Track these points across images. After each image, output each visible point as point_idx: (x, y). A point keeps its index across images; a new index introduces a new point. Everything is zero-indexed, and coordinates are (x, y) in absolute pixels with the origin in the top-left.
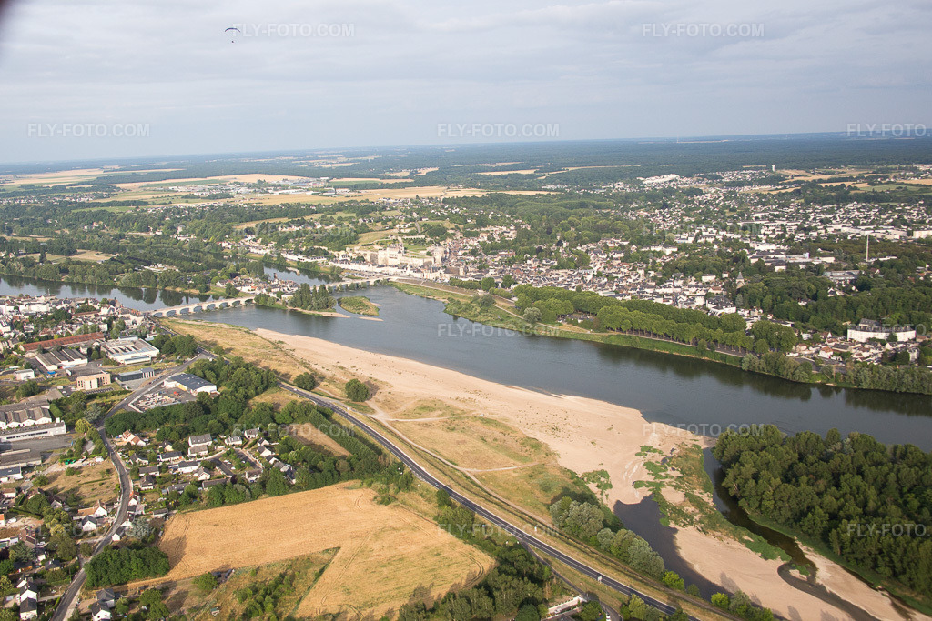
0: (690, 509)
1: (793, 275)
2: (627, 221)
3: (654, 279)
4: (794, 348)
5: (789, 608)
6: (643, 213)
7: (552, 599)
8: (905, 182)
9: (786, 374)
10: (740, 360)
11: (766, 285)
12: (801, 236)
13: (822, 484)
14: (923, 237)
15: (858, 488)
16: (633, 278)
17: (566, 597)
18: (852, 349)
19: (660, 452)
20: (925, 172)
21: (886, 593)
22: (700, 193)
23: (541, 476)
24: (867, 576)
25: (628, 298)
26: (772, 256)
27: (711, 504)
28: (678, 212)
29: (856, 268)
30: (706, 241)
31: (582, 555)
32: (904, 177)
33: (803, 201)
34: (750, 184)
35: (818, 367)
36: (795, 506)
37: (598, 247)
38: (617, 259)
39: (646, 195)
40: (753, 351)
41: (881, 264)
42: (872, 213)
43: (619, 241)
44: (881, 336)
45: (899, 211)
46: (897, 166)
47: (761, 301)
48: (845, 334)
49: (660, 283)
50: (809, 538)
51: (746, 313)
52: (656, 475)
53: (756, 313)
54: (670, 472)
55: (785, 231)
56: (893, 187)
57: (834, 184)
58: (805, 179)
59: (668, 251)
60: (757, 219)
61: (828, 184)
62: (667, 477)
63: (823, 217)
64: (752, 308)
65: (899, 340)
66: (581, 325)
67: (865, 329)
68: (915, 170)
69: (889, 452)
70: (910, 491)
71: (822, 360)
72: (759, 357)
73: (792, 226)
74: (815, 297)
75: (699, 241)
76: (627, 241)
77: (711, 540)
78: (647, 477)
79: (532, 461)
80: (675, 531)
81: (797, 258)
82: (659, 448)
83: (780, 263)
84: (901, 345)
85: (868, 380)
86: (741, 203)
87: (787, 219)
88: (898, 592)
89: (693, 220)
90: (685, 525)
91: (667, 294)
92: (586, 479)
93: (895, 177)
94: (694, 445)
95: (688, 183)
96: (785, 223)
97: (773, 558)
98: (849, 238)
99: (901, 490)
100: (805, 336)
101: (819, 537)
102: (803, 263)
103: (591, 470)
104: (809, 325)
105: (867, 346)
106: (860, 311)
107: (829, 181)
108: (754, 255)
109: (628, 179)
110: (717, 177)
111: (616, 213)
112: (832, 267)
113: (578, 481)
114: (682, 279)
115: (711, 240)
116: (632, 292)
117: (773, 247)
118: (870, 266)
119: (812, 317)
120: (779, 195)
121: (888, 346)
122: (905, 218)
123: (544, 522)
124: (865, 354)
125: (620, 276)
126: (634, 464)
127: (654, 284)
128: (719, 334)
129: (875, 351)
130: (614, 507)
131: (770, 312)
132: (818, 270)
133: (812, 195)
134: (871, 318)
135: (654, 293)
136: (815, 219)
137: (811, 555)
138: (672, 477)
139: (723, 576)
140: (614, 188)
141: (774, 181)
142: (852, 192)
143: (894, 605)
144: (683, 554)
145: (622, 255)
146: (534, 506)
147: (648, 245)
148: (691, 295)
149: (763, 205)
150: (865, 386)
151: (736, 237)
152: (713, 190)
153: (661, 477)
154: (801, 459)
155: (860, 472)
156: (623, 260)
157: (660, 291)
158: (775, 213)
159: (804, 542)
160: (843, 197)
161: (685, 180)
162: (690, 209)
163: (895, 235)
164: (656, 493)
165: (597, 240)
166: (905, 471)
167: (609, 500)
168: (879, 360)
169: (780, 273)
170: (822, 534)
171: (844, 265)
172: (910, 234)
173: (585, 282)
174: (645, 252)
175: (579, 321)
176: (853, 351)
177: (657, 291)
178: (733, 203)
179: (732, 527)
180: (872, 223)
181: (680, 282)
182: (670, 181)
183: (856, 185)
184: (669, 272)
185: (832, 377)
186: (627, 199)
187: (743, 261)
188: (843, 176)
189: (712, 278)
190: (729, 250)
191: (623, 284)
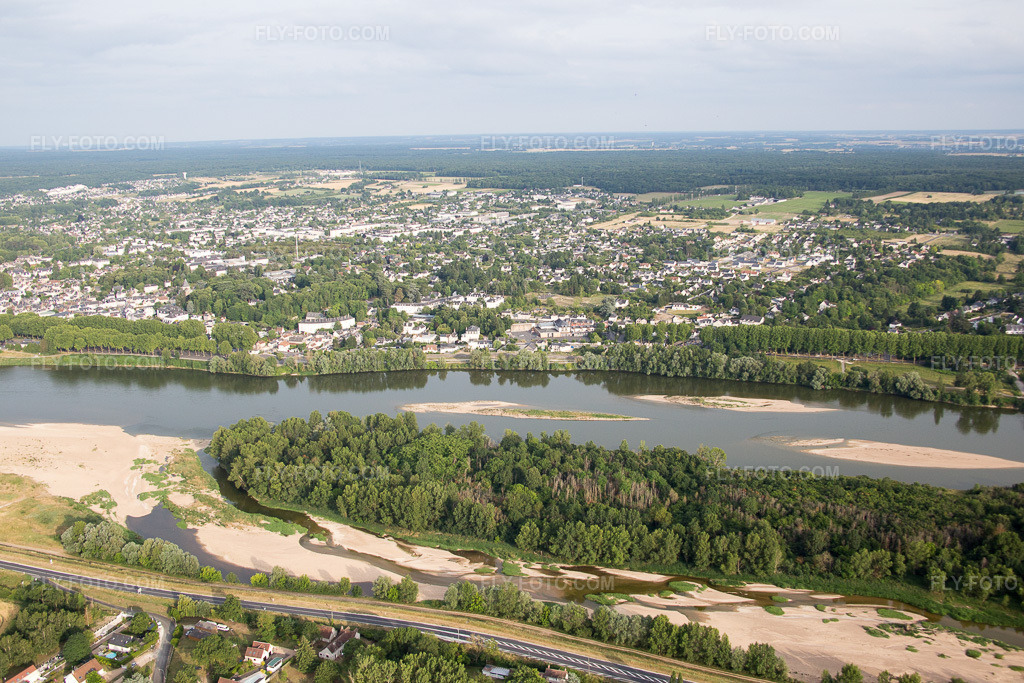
0: (203, 508)
1: (236, 278)
2: (42, 236)
3: (93, 294)
4: (254, 346)
5: (319, 570)
6: (57, 227)
7: (94, 624)
8: (311, 186)
9: (253, 370)
10: (207, 364)
11: (214, 289)
12: (230, 241)
13: (317, 460)
14: (339, 236)
15: (348, 458)
16: (70, 295)
17: (107, 618)
18: (305, 341)
19: (155, 462)
20: (325, 176)
21: (391, 538)
22: (115, 203)
23: (34, 509)
24: (372, 529)
25: (72, 316)
26: (210, 262)
27: (221, 499)
28: (97, 224)
29: (291, 268)
30: (139, 253)
31: (112, 573)
32: (308, 181)
33: (222, 207)
34: (165, 193)
35: (281, 361)
36: (300, 484)
37: (18, 266)
38: (45, 277)
39: (55, 207)
40: (218, 354)
41: (312, 262)
42: (289, 216)
43: (40, 258)
44: (329, 325)
45: (313, 213)
46: (300, 172)
47: (212, 305)
48: (296, 327)
49: (101, 298)
50: (317, 508)
51: (199, 318)
52: (158, 483)
53: (209, 318)
54: (171, 478)
55: (214, 236)
56: (302, 192)
57: (249, 190)
58: (219, 186)
59: (100, 265)
60: (182, 226)
61: (243, 191)
62: (170, 483)
63: (246, 222)
64: (204, 313)
65: (344, 328)
66: (26, 350)
67: (313, 322)
68: (316, 175)
69: (363, 423)
70: (388, 452)
71: (282, 353)
72: (226, 359)
73: (220, 232)
74: (263, 297)
75: (131, 252)
76: (50, 256)
77: (231, 531)
78: (149, 488)
79: (18, 497)
80: (195, 531)
81: (234, 262)
82: (153, 458)
83: (220, 268)
84: (345, 332)
85: (327, 366)
86: (162, 212)
87: (213, 225)
88: (400, 535)
89: (115, 231)
90: (203, 523)
91: (112, 308)
92: (86, 502)
93: (301, 182)
94: (187, 450)
95: (99, 193)
96: (212, 230)
97: (292, 533)
98: (275, 240)
99: (381, 453)
100: (262, 334)
101: (326, 506)
102: (243, 267)
103: (88, 492)
104: (262, 323)
105: (318, 336)
106: (305, 306)
107: (243, 187)
108: (193, 262)
109: (29, 191)
110: (129, 187)
111: (25, 228)
112: (269, 268)
113: (80, 506)
114: (124, 291)
115: (143, 251)
116: (73, 309)
117: (208, 253)
118: (303, 265)
119: (264, 316)
120: (198, 202)
121: (336, 335)
122: (319, 219)
123: (56, 553)
124: (319, 344)
125: (54, 294)
126: (132, 478)
127: (94, 299)
128: (181, 340)
129: (326, 340)
130: (126, 522)
131: (222, 315)
132: (258, 272)
133: (229, 201)
134: (315, 311)
135: (98, 309)
136: (239, 224)
137: (323, 522)
138: (175, 483)
139: (253, 559)
140: (14, 201)
141: (190, 188)
142: (266, 198)
143: (399, 546)
144: (210, 549)
145: (49, 273)
146: (38, 540)
147: (76, 260)
148: (139, 305)
149: (185, 212)
150: (325, 372)
151: (167, 246)
152: (129, 201)
153: (164, 485)
154: (291, 444)
155: (345, 444)
156: (53, 278)
157: (104, 306)
158: (200, 220)
159: (315, 513)
160: (260, 203)
161: (94, 190)
162: (109, 221)
163: (315, 235)
164: (164, 501)
165: (13, 259)
166: (382, 435)
167: (119, 516)
168: (332, 347)
169: (223, 278)
170: (328, 503)
171: (280, 266)
172: (327, 233)
173: (15, 304)
174: (74, 268)
175: (23, 346)
176: (307, 342)
177: (101, 306)
178: (153, 213)
179: (248, 515)
180: (292, 225)
181: (123, 295)
182: (78, 192)
183: (269, 191)
184: (108, 285)
185: (295, 368)
186: (35, 213)
187: (183, 269)
188: (254, 182)
189: (154, 288)
190: (165, 259)
191: (60, 302)
